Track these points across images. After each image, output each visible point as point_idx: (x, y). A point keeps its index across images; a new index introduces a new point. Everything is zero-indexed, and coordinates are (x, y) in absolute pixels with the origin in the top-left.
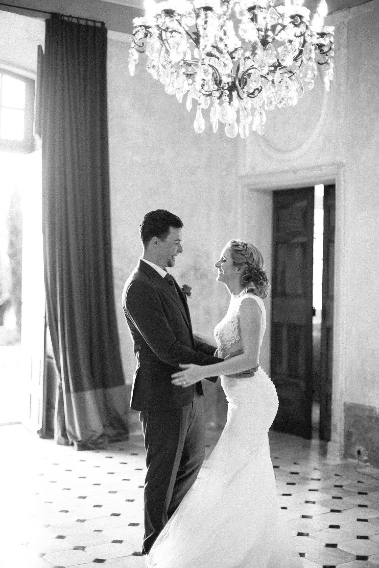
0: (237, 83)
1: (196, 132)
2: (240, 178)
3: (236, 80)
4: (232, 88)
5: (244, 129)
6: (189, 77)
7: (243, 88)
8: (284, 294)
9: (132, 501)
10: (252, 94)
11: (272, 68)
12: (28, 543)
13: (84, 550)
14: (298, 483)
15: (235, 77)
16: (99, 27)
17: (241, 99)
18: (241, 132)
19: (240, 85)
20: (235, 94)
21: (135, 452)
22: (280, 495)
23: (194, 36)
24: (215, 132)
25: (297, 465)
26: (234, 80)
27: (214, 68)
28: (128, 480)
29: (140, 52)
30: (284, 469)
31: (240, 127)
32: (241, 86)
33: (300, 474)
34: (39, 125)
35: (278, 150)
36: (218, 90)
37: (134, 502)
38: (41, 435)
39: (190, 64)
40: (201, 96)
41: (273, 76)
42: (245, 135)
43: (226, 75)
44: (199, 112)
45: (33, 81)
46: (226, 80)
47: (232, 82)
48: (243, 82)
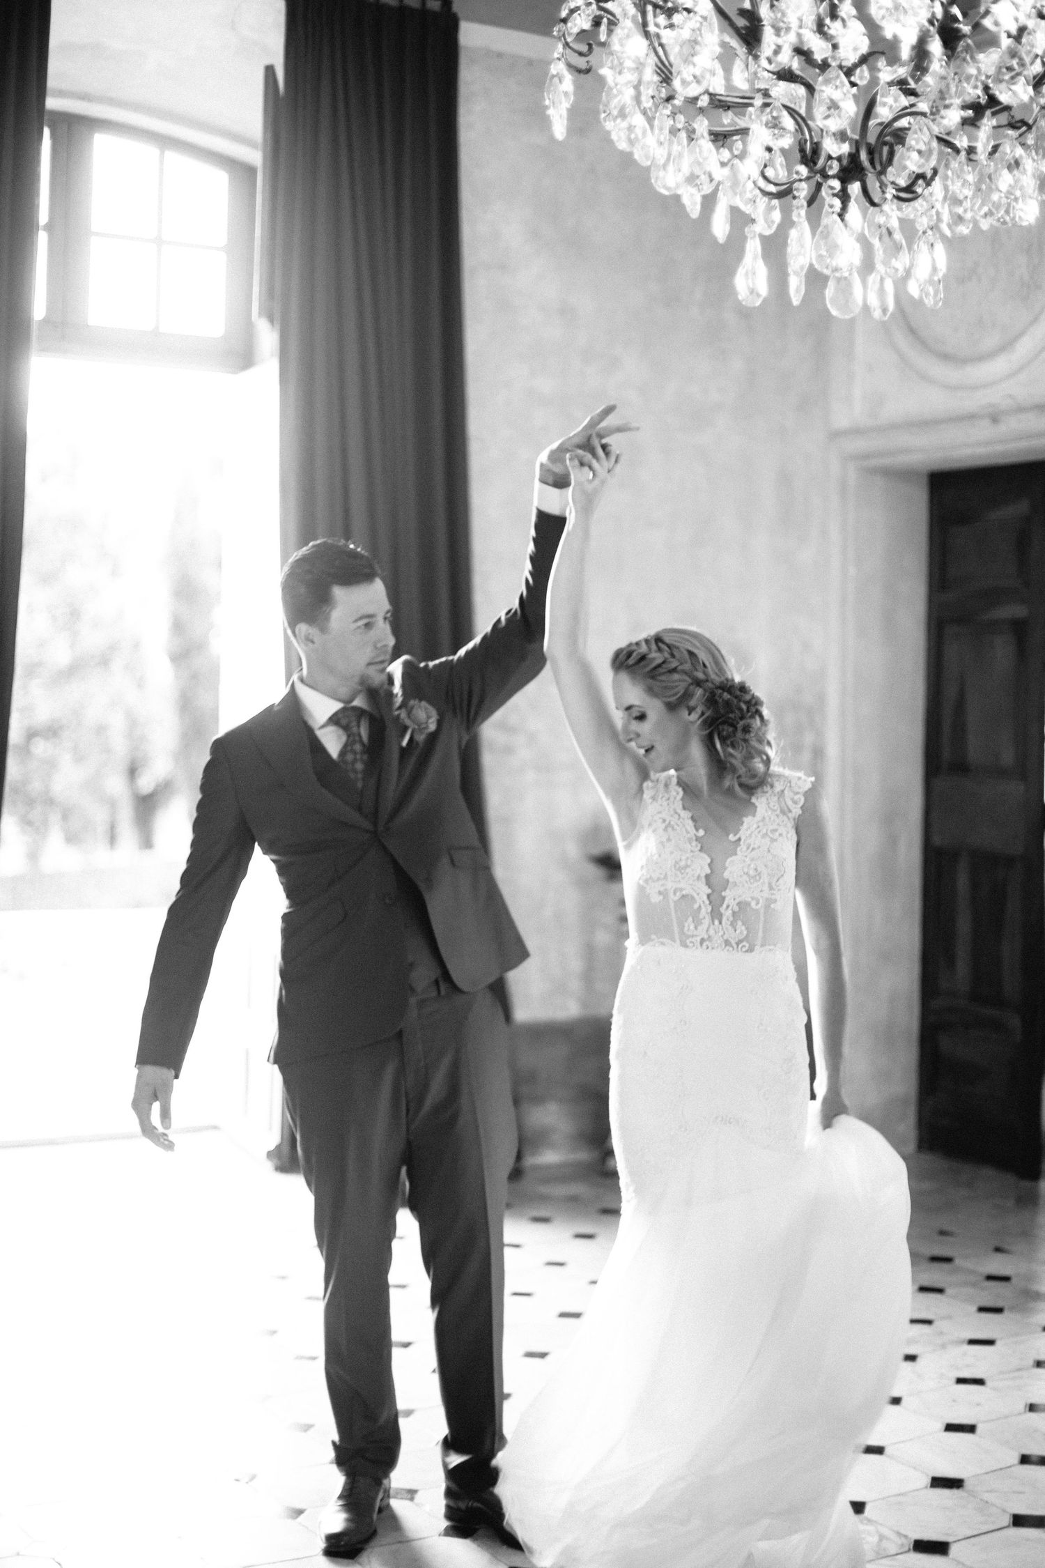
0: (863, 156)
1: (744, 303)
2: (836, 435)
3: (860, 149)
4: (851, 170)
5: (882, 292)
6: (721, 143)
7: (883, 172)
8: (961, 767)
9: (543, 1355)
10: (909, 189)
11: (970, 113)
12: (253, 1477)
13: (412, 1499)
14: (1012, 1309)
15: (857, 142)
16: (435, 13)
17: (873, 204)
18: (873, 301)
19: (872, 162)
20: (855, 188)
21: (543, 1213)
22: (962, 1342)
23: (741, 22)
24: (796, 301)
25: (1004, 1255)
26: (854, 151)
27: (796, 116)
28: (528, 1295)
29: (579, 71)
30: (968, 1264)
31: (869, 290)
32: (874, 167)
33: (1014, 1281)
34: (270, 292)
35: (946, 357)
36: (808, 178)
37: (548, 1358)
38: (279, 1163)
39: (730, 104)
40: (756, 196)
41: (972, 138)
42: (885, 311)
43: (834, 134)
44: (753, 247)
45: (250, 170)
46: (834, 148)
47: (850, 155)
48: (881, 154)
